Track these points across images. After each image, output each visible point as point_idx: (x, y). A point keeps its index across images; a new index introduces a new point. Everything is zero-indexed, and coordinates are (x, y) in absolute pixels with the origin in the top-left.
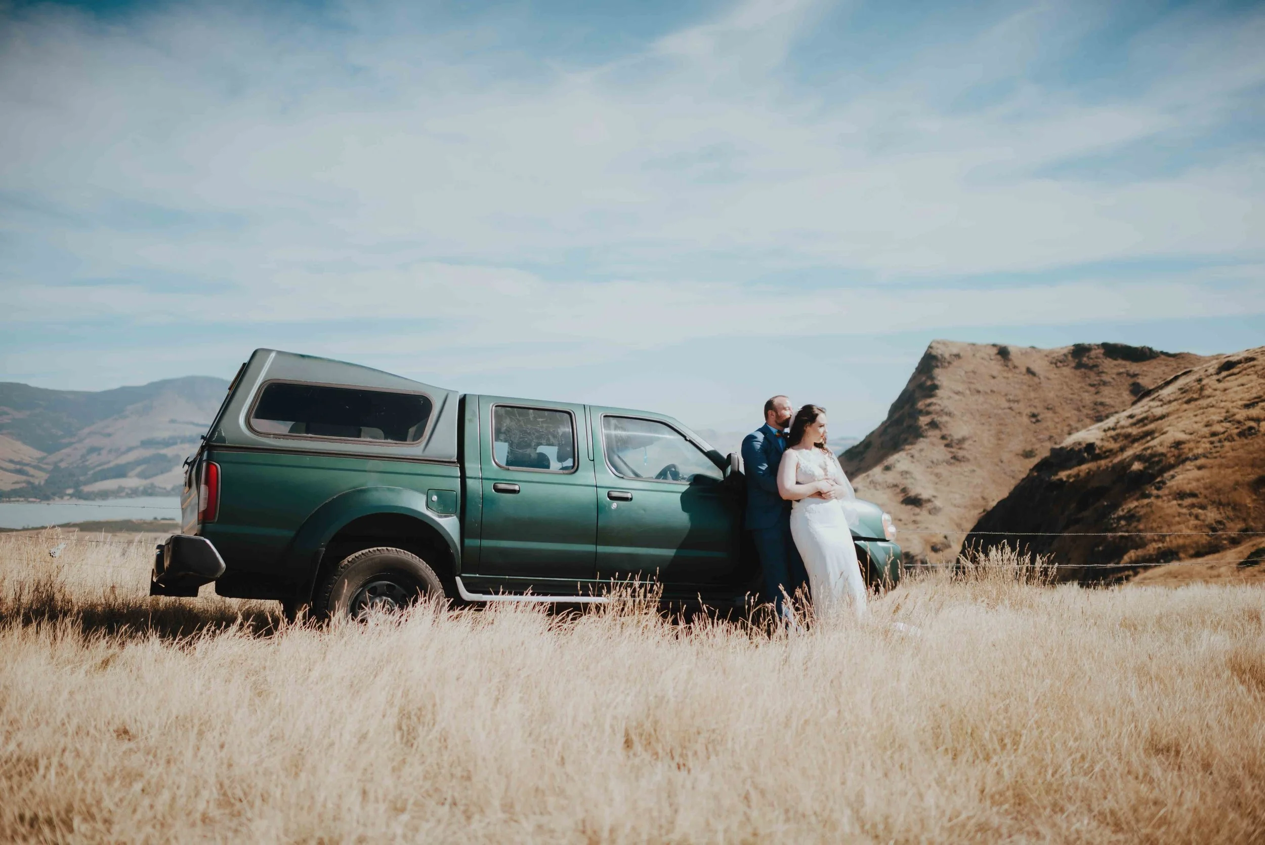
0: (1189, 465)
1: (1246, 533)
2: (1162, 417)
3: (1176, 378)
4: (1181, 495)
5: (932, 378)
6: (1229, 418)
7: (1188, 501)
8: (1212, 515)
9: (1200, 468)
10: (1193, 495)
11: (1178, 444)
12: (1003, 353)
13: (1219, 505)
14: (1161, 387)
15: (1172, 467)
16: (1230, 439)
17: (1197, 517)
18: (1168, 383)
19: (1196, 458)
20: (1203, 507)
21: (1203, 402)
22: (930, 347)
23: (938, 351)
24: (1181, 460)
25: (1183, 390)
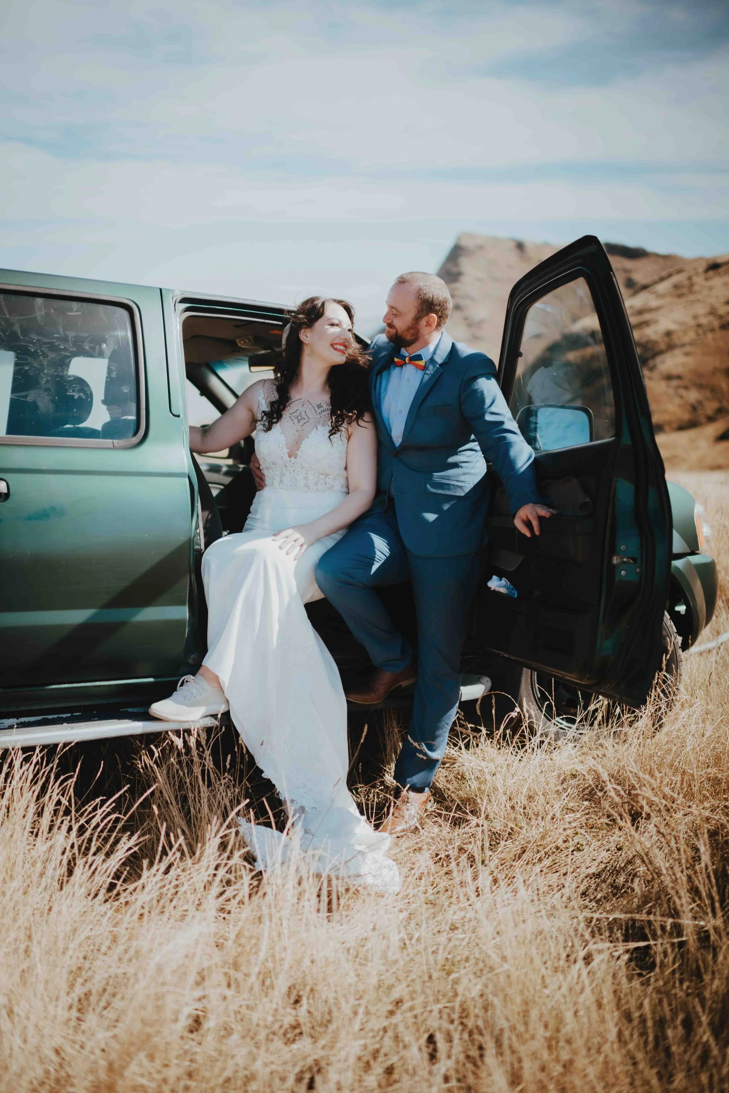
0: (677, 352)
1: (720, 412)
2: (657, 309)
3: (670, 276)
4: (669, 377)
5: (457, 265)
6: (712, 312)
7: (675, 383)
8: (693, 396)
9: (687, 354)
10: (679, 377)
11: (668, 334)
12: (520, 246)
13: (700, 387)
14: (655, 283)
15: (661, 352)
16: (712, 330)
17: (681, 397)
18: (662, 279)
19: (683, 345)
20: (686, 388)
21: (692, 297)
22: (459, 239)
23: (465, 242)
24: (671, 347)
25: (676, 286)
